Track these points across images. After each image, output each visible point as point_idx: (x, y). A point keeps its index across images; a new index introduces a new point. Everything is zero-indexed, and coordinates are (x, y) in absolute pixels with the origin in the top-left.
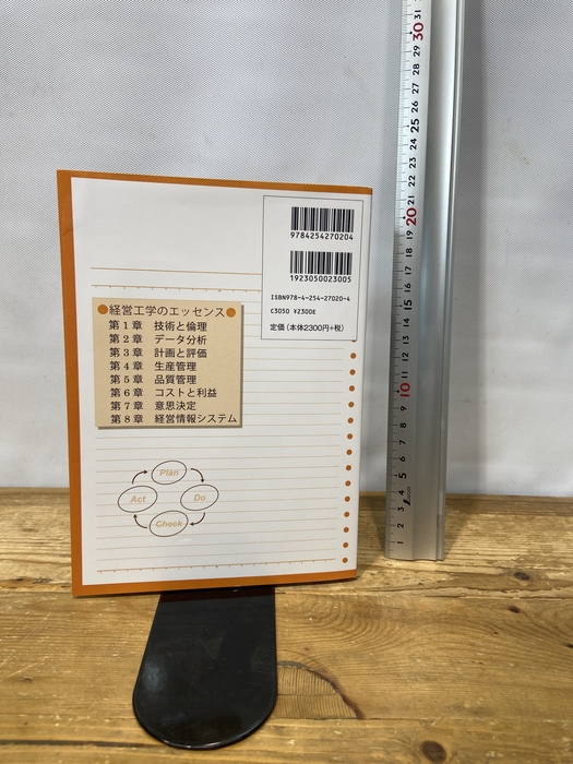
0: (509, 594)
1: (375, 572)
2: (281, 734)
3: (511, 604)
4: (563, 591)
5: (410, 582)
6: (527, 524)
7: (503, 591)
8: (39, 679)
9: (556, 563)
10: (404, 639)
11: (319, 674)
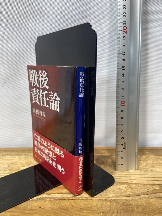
1: (126, 186)
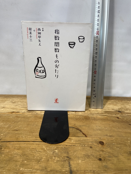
0: (117, 115)
2: (70, 139)
3: (117, 117)
4: (128, 115)
5: (96, 113)
6: (121, 102)
7: (115, 114)
8: (19, 130)
9: (127, 109)
10: (95, 123)
11: (78, 129)
